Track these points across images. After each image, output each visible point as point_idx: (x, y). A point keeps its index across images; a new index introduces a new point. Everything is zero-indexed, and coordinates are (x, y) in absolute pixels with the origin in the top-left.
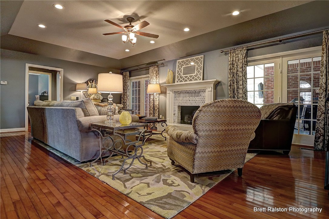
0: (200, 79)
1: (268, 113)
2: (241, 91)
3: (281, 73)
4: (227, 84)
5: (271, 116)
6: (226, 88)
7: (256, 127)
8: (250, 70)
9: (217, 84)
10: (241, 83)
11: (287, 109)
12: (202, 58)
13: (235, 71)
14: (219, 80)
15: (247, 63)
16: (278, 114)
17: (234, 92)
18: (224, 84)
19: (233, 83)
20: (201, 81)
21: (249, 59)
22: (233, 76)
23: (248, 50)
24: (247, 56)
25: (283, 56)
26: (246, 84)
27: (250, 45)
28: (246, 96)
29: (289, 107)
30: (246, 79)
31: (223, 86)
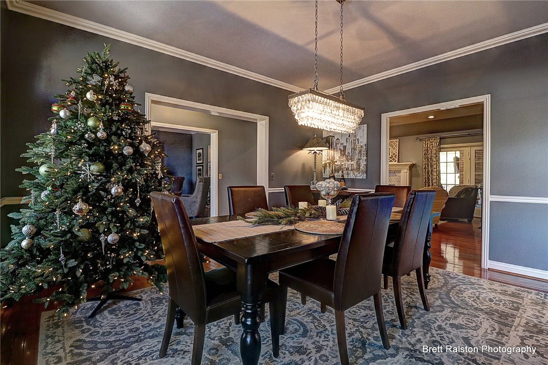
0: (396, 161)
1: (457, 193)
2: (435, 174)
3: (470, 159)
4: (421, 165)
5: (458, 195)
6: (420, 171)
7: (445, 201)
8: (443, 156)
9: (412, 167)
10: (435, 166)
11: (470, 190)
12: (397, 141)
13: (430, 156)
14: (414, 163)
15: (440, 150)
16: (464, 193)
17: (428, 174)
18: (419, 166)
19: (428, 166)
20: (396, 163)
21: (442, 146)
22: (428, 160)
23: (441, 139)
24: (440, 144)
25: (471, 146)
26: (439, 167)
27: (443, 135)
28: (440, 177)
29: (472, 189)
30: (439, 163)
31: (418, 168)
